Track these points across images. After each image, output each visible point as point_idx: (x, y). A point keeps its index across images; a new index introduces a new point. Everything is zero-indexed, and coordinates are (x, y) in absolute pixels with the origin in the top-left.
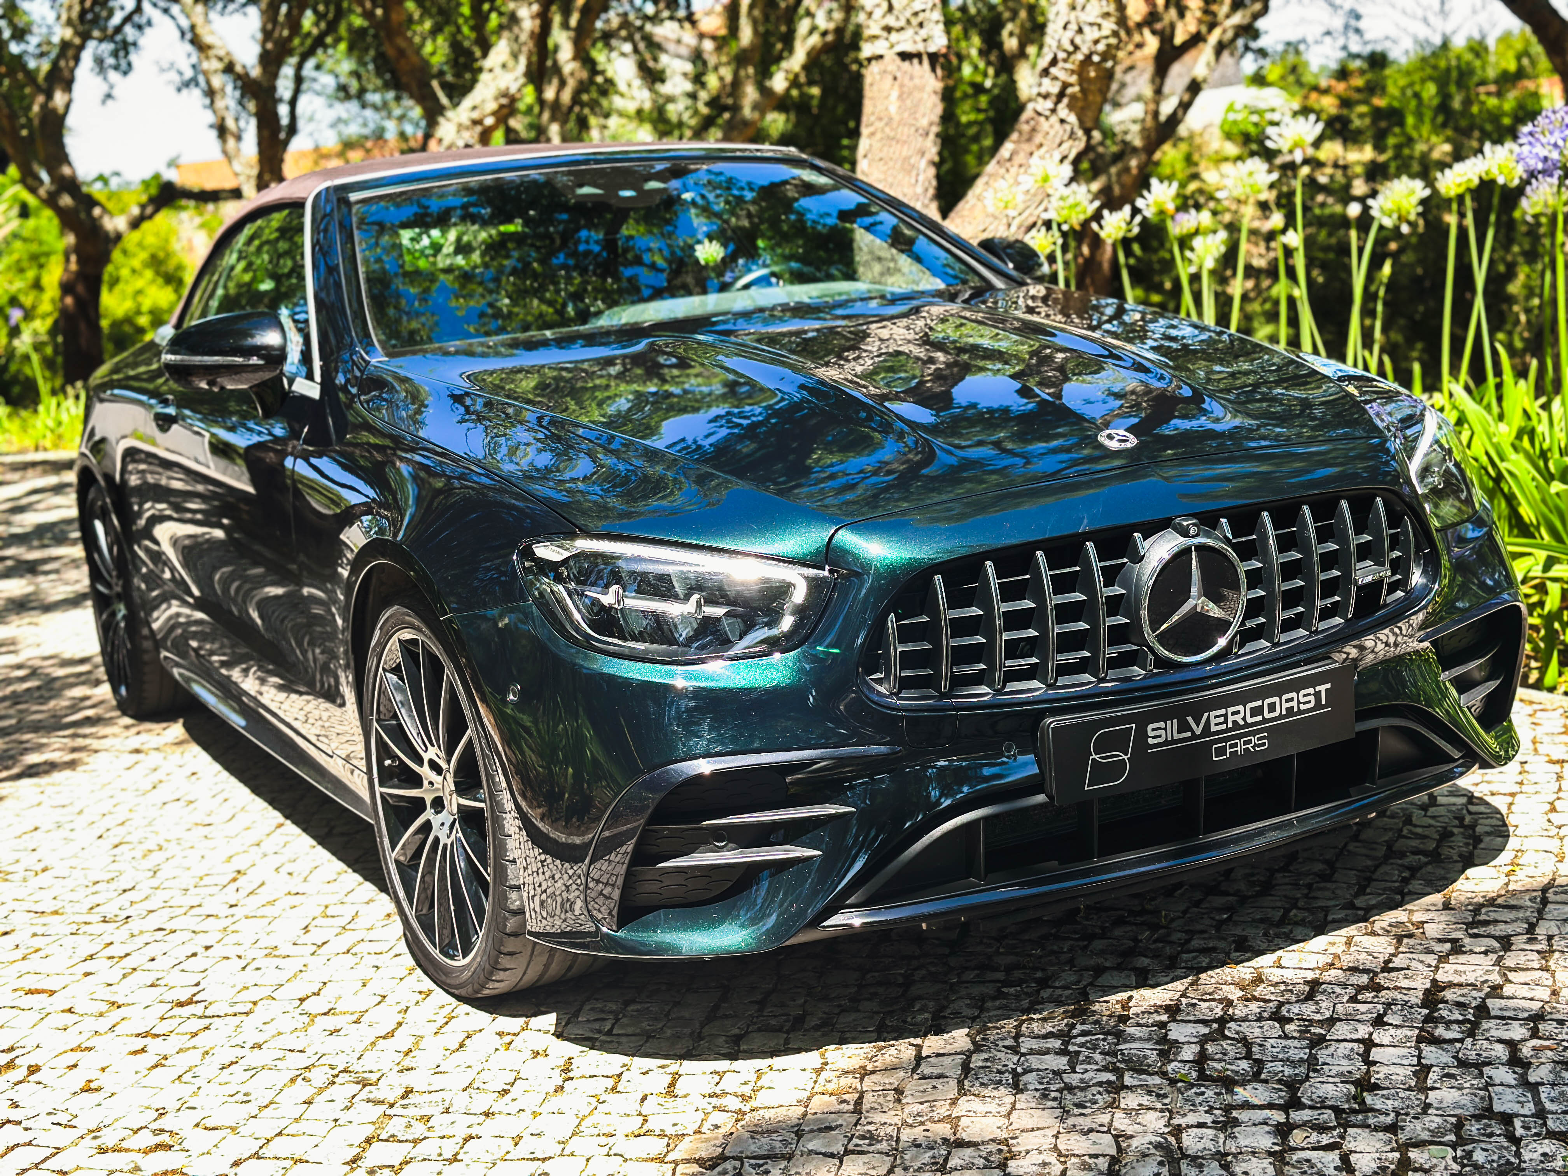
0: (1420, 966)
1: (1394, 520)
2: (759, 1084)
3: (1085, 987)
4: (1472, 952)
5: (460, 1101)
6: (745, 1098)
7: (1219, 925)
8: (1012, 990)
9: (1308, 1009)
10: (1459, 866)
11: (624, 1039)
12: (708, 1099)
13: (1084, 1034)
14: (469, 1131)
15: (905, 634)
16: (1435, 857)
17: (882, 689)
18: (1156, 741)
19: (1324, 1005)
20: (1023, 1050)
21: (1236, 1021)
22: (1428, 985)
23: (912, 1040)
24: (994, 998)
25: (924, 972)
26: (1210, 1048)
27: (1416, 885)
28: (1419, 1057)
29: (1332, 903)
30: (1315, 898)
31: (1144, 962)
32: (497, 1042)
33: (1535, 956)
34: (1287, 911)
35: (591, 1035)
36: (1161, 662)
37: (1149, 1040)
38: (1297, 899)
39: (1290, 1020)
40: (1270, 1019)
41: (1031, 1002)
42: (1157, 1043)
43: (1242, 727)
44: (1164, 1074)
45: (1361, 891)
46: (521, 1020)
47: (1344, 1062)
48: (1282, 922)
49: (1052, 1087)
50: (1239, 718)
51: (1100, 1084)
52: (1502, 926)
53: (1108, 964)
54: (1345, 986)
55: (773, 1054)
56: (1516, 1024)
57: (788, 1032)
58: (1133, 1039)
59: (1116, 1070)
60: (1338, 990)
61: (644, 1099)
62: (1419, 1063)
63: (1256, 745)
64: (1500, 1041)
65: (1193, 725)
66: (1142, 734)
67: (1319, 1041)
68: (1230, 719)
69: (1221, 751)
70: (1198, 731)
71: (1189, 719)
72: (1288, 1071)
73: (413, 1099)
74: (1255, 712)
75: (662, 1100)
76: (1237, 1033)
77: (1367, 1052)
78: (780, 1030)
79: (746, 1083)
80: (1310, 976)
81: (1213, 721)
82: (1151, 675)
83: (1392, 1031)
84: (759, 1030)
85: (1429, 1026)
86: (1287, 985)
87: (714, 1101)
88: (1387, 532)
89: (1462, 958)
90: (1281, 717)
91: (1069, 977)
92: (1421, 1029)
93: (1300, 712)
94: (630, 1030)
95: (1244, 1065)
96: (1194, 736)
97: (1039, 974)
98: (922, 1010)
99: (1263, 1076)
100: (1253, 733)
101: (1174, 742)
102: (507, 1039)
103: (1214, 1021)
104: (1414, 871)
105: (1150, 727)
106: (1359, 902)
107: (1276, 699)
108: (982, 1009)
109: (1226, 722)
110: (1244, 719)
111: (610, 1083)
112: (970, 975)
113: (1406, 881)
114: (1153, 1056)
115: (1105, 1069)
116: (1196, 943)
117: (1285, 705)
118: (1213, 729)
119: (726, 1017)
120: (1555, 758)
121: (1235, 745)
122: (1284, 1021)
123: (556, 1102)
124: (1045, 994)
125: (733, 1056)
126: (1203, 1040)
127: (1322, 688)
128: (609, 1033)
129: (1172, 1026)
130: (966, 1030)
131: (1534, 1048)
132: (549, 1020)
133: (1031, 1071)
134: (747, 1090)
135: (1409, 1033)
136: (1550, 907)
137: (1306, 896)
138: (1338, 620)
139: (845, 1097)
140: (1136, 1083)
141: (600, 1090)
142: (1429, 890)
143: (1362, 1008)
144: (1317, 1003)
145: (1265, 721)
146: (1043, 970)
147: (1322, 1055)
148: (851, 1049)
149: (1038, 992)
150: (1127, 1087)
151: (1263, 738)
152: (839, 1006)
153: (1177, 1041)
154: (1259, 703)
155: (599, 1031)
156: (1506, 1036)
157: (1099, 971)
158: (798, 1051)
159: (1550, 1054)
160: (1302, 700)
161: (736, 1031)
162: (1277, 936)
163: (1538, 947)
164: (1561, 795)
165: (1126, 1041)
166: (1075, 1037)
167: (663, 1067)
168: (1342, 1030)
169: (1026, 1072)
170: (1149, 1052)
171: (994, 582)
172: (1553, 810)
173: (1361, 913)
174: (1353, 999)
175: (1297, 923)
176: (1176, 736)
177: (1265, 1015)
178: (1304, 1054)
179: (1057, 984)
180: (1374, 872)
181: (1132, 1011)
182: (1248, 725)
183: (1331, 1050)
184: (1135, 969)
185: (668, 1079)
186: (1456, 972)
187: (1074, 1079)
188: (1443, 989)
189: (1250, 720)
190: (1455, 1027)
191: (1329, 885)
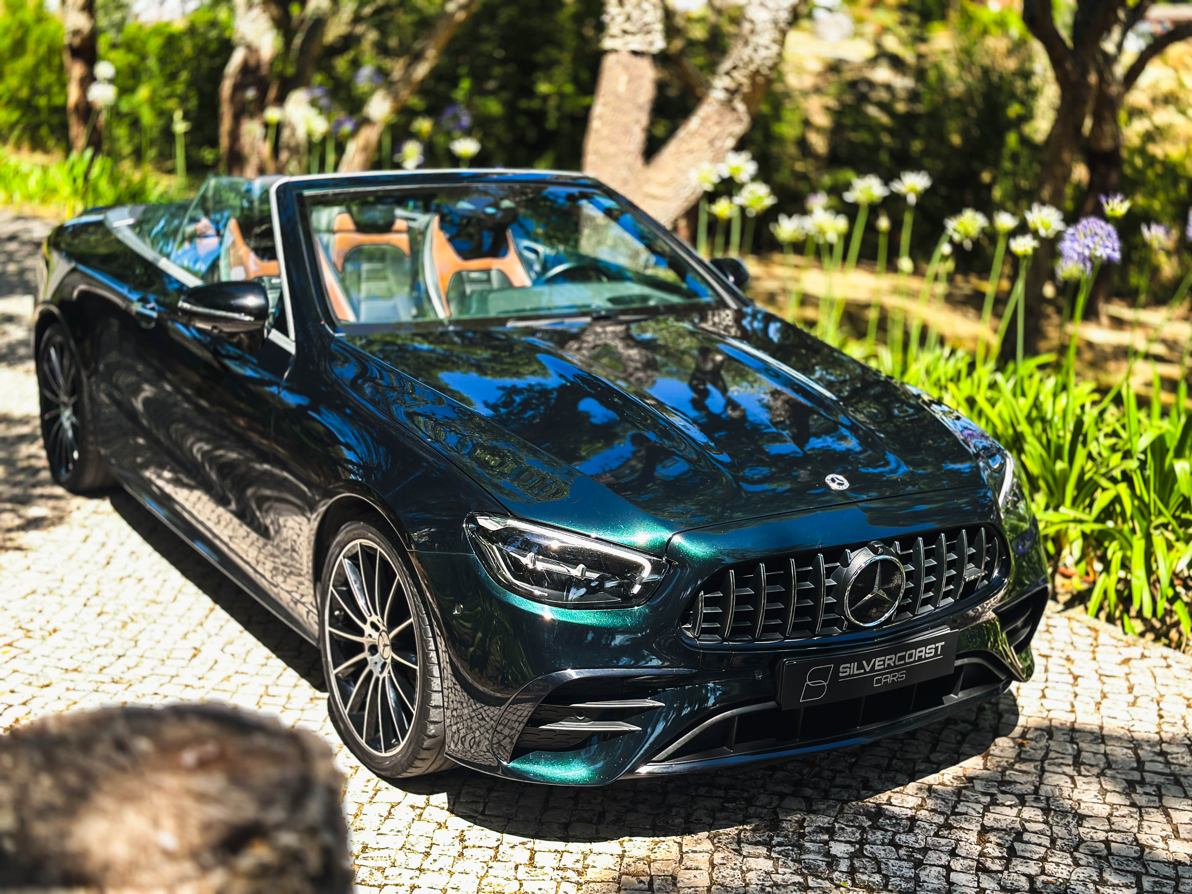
0: (974, 813)
1: (989, 539)
2: (586, 862)
3: (775, 808)
4: (1003, 805)
5: (400, 857)
6: (579, 874)
7: (852, 766)
8: (731, 805)
9: (910, 839)
10: (990, 735)
11: (493, 819)
12: (556, 872)
13: (780, 844)
14: (412, 882)
15: (709, 602)
16: (976, 725)
17: (689, 634)
18: (844, 675)
19: (920, 837)
20: (745, 853)
21: (869, 844)
22: (979, 828)
23: (674, 838)
24: (721, 811)
25: (673, 785)
26: (857, 864)
27: (966, 748)
28: (979, 882)
29: (917, 756)
30: (906, 751)
31: (808, 792)
32: (412, 814)
33: (1039, 812)
34: (891, 760)
35: (471, 814)
36: (851, 625)
37: (819, 853)
38: (896, 751)
39: (901, 847)
40: (889, 844)
41: (744, 816)
42: (824, 856)
43: (892, 667)
44: (831, 880)
45: (933, 750)
46: (424, 797)
47: (936, 881)
48: (888, 769)
49: (767, 884)
50: (891, 662)
51: (794, 884)
52: (1019, 786)
53: (787, 791)
54: (931, 823)
55: (591, 840)
56: (1032, 863)
57: (597, 824)
58: (809, 852)
59: (802, 874)
60: (927, 825)
61: (516, 868)
62: (979, 887)
63: (898, 678)
64: (1024, 875)
65: (866, 665)
66: (837, 671)
67: (919, 865)
68: (887, 662)
69: (878, 681)
70: (868, 670)
71: (864, 662)
72: (904, 885)
73: (370, 853)
74: (901, 658)
75: (527, 869)
76: (871, 853)
77: (948, 875)
78: (590, 822)
79: (578, 861)
80: (910, 813)
81: (877, 664)
82: (844, 633)
83: (961, 861)
84: (578, 820)
85: (982, 859)
86: (897, 819)
87: (560, 872)
88: (985, 546)
89: (998, 809)
90: (915, 661)
91: (764, 799)
92: (978, 861)
93: (926, 658)
94: (495, 813)
95: (877, 878)
96: (865, 672)
97: (746, 795)
98: (677, 815)
99: (890, 887)
100: (898, 671)
101: (854, 675)
102: (418, 811)
103: (856, 843)
104: (964, 735)
105: (842, 666)
106: (933, 757)
107: (913, 651)
108: (714, 819)
109: (884, 664)
110: (894, 662)
111: (492, 853)
112: (703, 791)
113: (960, 743)
114: (823, 865)
115: (795, 873)
116: (839, 780)
117: (918, 655)
118: (877, 668)
119: (555, 808)
120: (1043, 653)
121: (887, 678)
122: (898, 847)
123: (461, 865)
124: (752, 810)
125: (566, 839)
126: (852, 857)
127: (940, 645)
128: (483, 813)
129: (832, 844)
130: (706, 834)
131: (1043, 882)
132: (441, 799)
133: (751, 870)
134: (579, 866)
135: (971, 863)
136: (1047, 774)
137: (901, 749)
138: (950, 600)
139: (642, 878)
140: (816, 885)
141: (487, 858)
142: (974, 752)
143: (943, 841)
144: (915, 835)
145: (906, 664)
146: (748, 792)
147: (923, 875)
148: (638, 840)
149: (747, 808)
150: (810, 888)
151: (903, 673)
152: (625, 806)
153: (835, 856)
154: (904, 653)
155: (477, 812)
156: (1027, 871)
157: (782, 796)
158: (605, 839)
159: (1052, 887)
160: (927, 651)
161: (564, 820)
162: (887, 779)
163: (1041, 805)
164: (1048, 684)
165: (806, 853)
166: (775, 846)
167: (523, 843)
168: (932, 857)
169: (749, 870)
170: (820, 863)
171: (764, 574)
172: (1044, 696)
173: (935, 766)
174: (936, 835)
175: (897, 771)
176: (856, 672)
177: (886, 841)
178: (910, 873)
179: (758, 804)
180: (940, 734)
181: (807, 830)
182: (895, 666)
183: (928, 871)
184: (804, 797)
185: (528, 854)
186: (995, 819)
187: (778, 878)
188: (988, 832)
189: (897, 663)
190: (997, 861)
191: (913, 741)
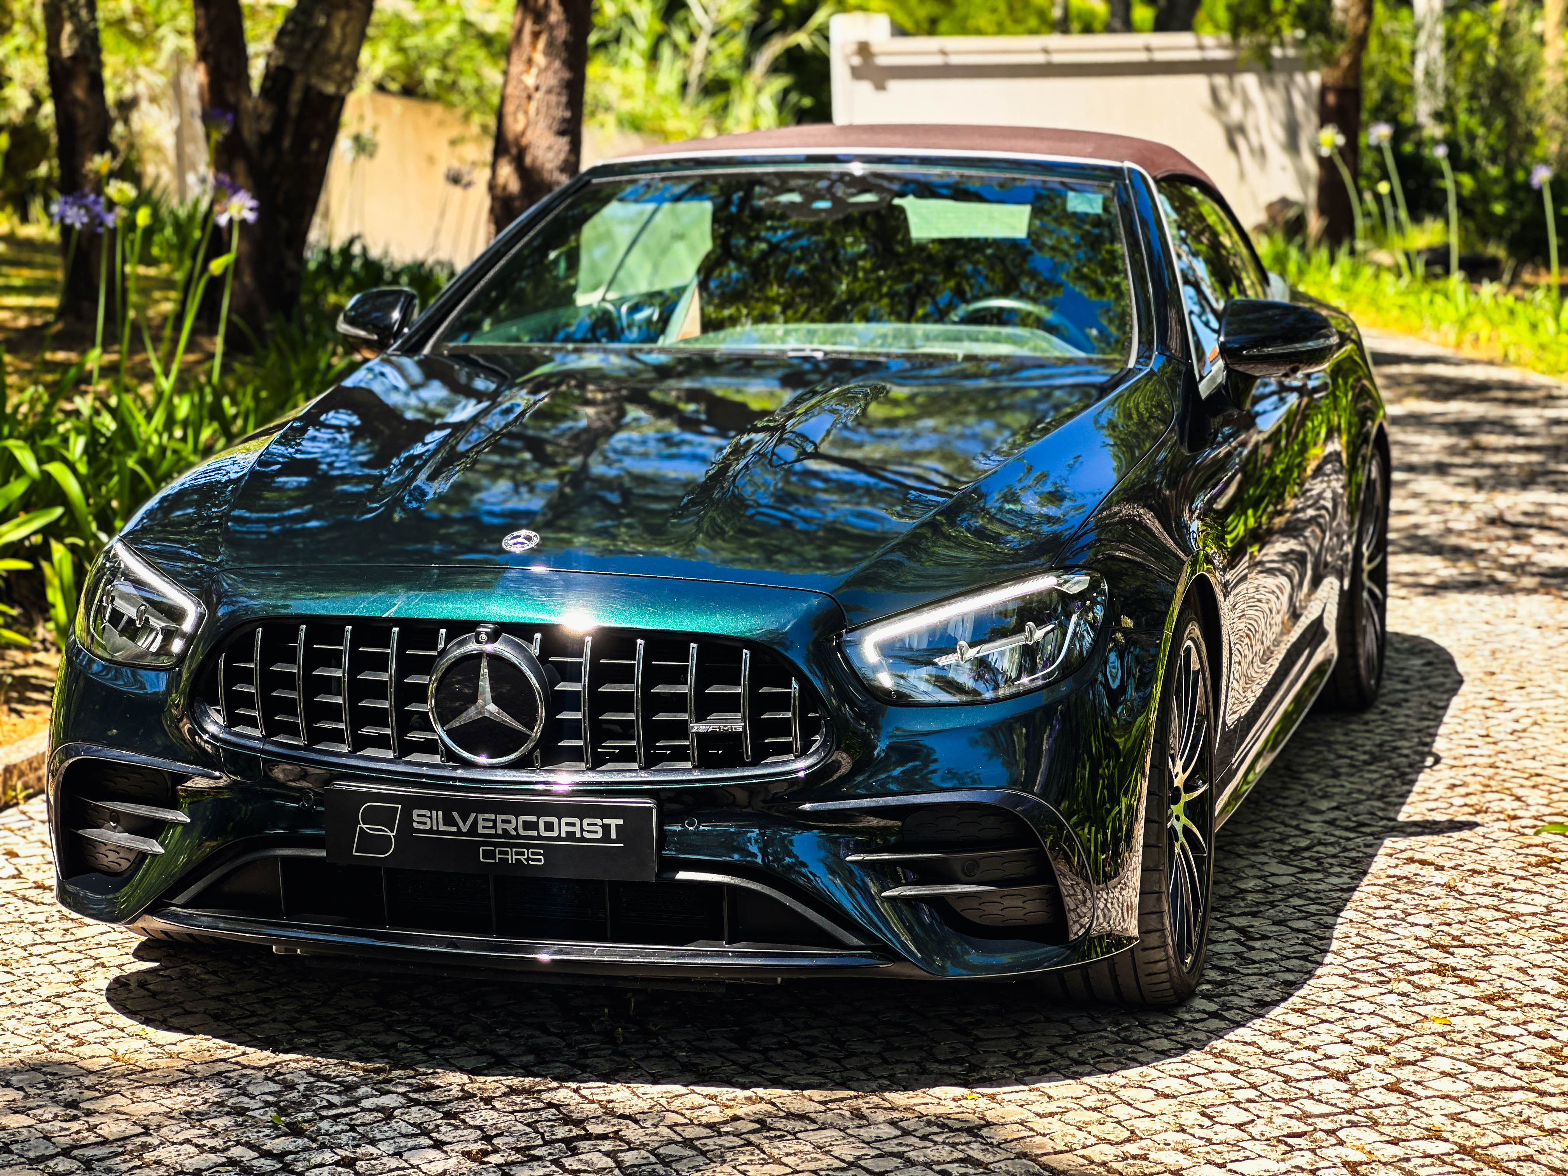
18: (421, 827)
43: (513, 837)
50: (510, 828)
63: (528, 859)
65: (461, 823)
66: (407, 819)
68: (501, 826)
69: (489, 854)
70: (465, 829)
71: (455, 814)
74: (528, 826)
81: (481, 824)
90: (559, 838)
93: (583, 839)
96: (459, 832)
100: (526, 846)
101: (438, 832)
105: (416, 812)
107: (555, 820)
109: (495, 827)
110: (516, 829)
117: (565, 829)
118: (481, 830)
121: (506, 853)
127: (613, 823)
145: (540, 838)
151: (539, 854)
154: (534, 819)
160: (585, 827)
176: (442, 828)
182: (519, 837)
189: (522, 832)
